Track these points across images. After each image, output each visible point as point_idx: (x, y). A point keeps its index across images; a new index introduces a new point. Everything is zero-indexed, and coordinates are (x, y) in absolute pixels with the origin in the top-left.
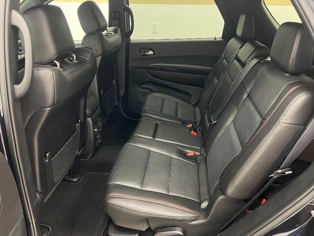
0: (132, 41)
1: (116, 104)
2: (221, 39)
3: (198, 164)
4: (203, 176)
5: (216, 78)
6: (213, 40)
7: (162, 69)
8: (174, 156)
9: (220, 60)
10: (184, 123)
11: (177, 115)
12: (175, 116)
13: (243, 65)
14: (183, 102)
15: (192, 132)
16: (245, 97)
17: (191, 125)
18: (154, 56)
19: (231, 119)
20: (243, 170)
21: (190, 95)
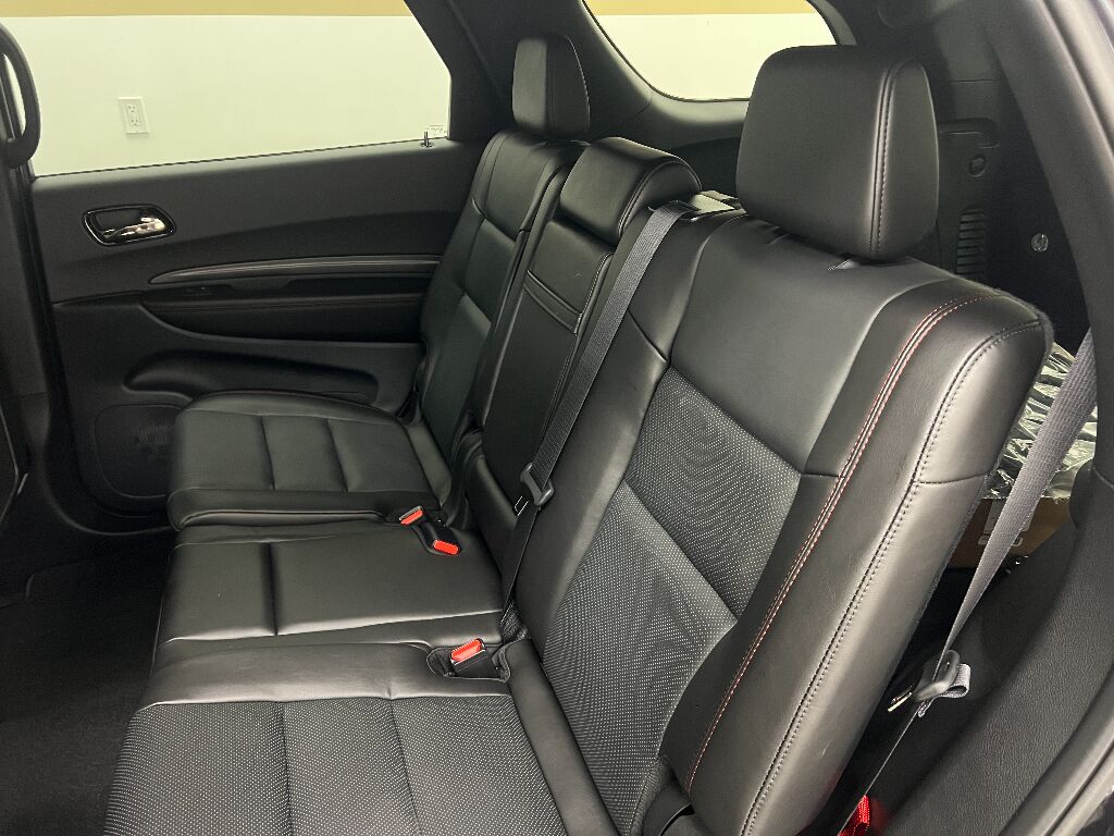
0: (41, 184)
1: (19, 491)
2: (448, 144)
3: (508, 688)
4: (554, 748)
5: (466, 298)
6: (417, 147)
7: (221, 289)
8: (400, 691)
9: (465, 228)
10: (386, 510)
11: (342, 479)
12: (338, 488)
13: (607, 241)
14: (349, 417)
15: (437, 543)
16: (655, 371)
17: (416, 514)
18: (172, 239)
19: (613, 473)
20: (796, 724)
21: (366, 378)
